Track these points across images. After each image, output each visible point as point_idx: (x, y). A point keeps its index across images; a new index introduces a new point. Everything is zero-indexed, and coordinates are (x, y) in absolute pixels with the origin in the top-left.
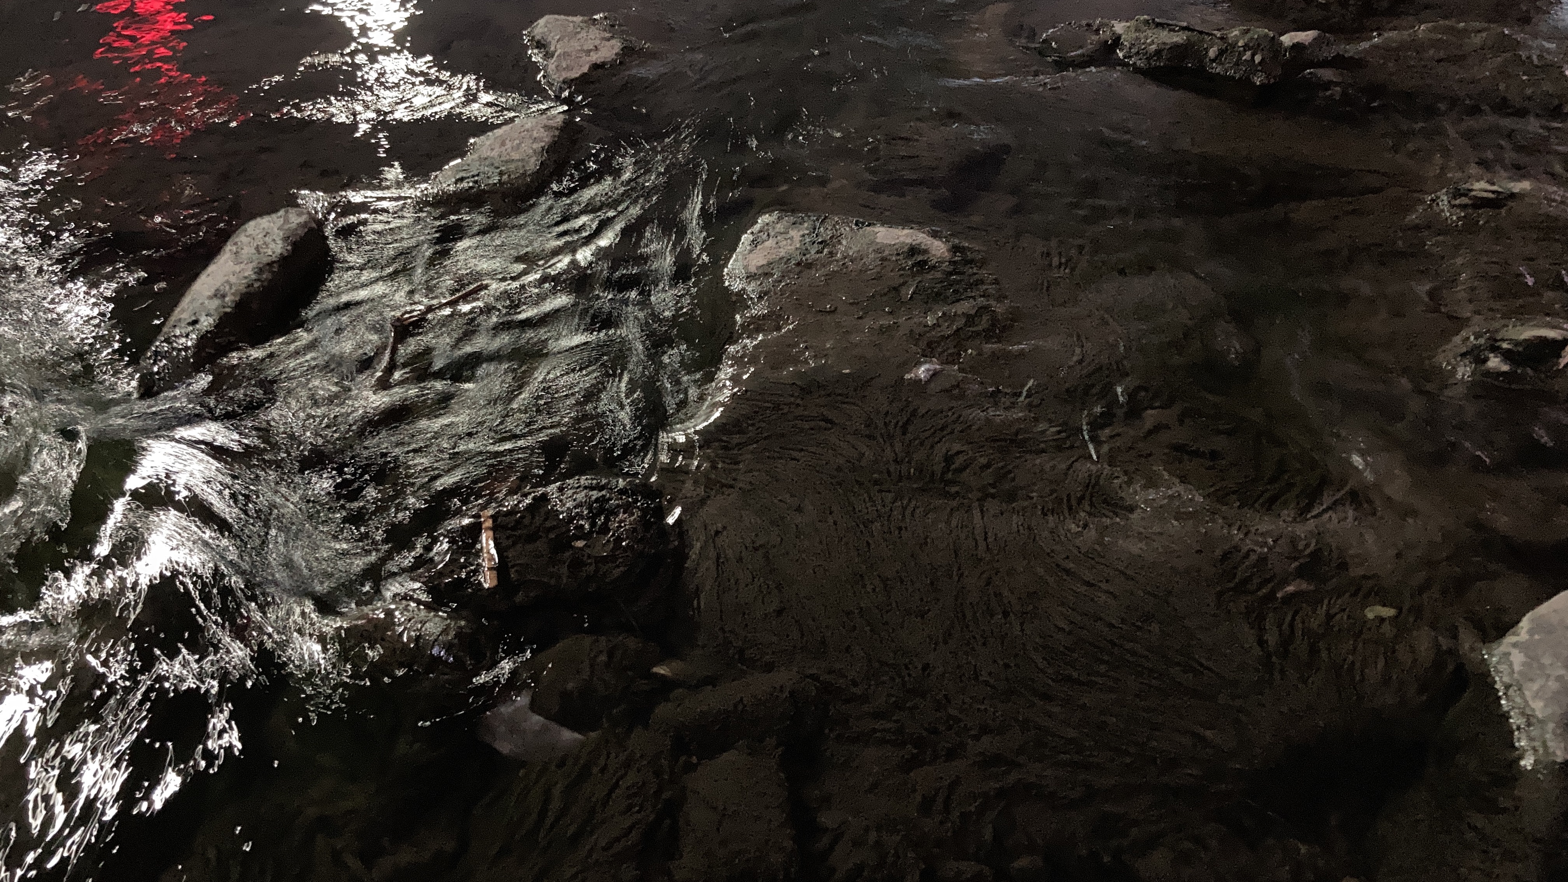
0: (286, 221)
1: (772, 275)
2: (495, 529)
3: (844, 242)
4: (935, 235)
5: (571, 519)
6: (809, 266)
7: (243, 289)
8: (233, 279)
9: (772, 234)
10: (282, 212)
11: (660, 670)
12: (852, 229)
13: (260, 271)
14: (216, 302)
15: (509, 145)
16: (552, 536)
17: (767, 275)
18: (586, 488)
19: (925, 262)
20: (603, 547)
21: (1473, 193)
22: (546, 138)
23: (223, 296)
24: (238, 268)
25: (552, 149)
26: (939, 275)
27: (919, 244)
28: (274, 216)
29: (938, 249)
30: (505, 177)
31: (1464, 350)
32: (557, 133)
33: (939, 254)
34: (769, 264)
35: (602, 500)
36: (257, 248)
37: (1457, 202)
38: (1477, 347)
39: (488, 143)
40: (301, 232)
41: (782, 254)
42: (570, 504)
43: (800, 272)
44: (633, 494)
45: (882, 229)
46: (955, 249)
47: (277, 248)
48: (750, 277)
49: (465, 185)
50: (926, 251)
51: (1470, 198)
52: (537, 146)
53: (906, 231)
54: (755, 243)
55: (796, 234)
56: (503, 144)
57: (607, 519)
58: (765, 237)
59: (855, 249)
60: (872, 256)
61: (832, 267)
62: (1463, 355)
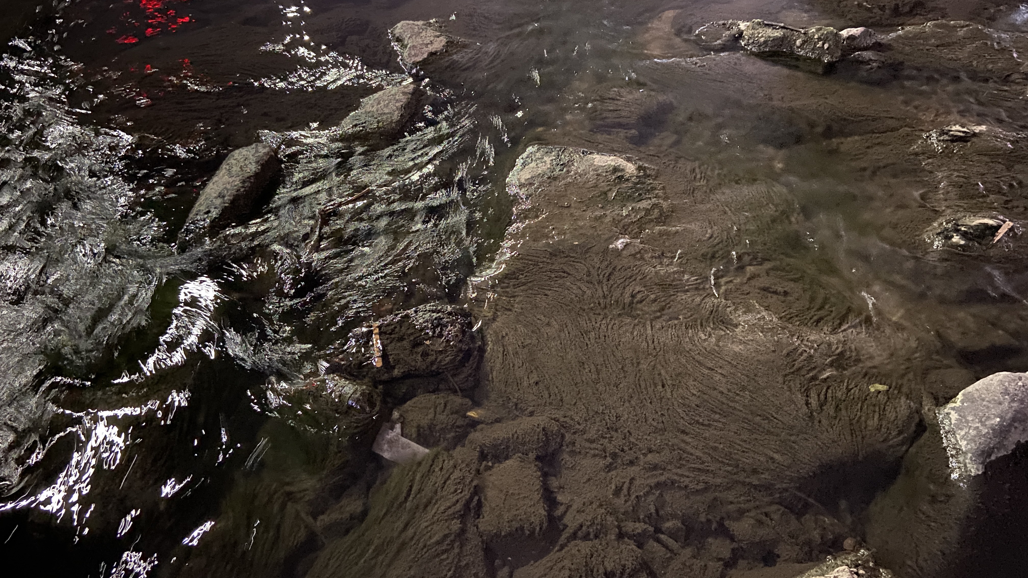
0: (257, 151)
1: (534, 184)
2: (380, 334)
3: (576, 164)
4: (629, 160)
5: (422, 330)
6: (555, 179)
7: (234, 192)
8: (229, 187)
9: (534, 159)
10: (254, 146)
11: (472, 414)
12: (580, 156)
13: (244, 182)
14: (219, 201)
15: (382, 104)
16: (412, 338)
17: (531, 184)
18: (429, 311)
19: (623, 176)
20: (439, 345)
21: (951, 133)
22: (404, 99)
23: (224, 197)
24: (231, 180)
25: (407, 106)
26: (630, 185)
27: (619, 166)
28: (249, 147)
29: (630, 168)
30: (380, 124)
31: (939, 231)
32: (410, 96)
33: (630, 171)
34: (532, 177)
35: (440, 319)
36: (241, 167)
37: (942, 138)
38: (946, 229)
39: (370, 102)
40: (265, 158)
41: (540, 172)
42: (421, 321)
43: (550, 182)
44: (456, 315)
45: (597, 156)
46: (640, 168)
47: (252, 168)
48: (521, 186)
49: (358, 129)
50: (623, 170)
51: (949, 136)
52: (398, 104)
53: (612, 158)
54: (524, 165)
55: (547, 159)
56: (379, 103)
57: (441, 329)
58: (530, 161)
59: (582, 168)
60: (591, 173)
61: (569, 180)
62: (939, 234)
